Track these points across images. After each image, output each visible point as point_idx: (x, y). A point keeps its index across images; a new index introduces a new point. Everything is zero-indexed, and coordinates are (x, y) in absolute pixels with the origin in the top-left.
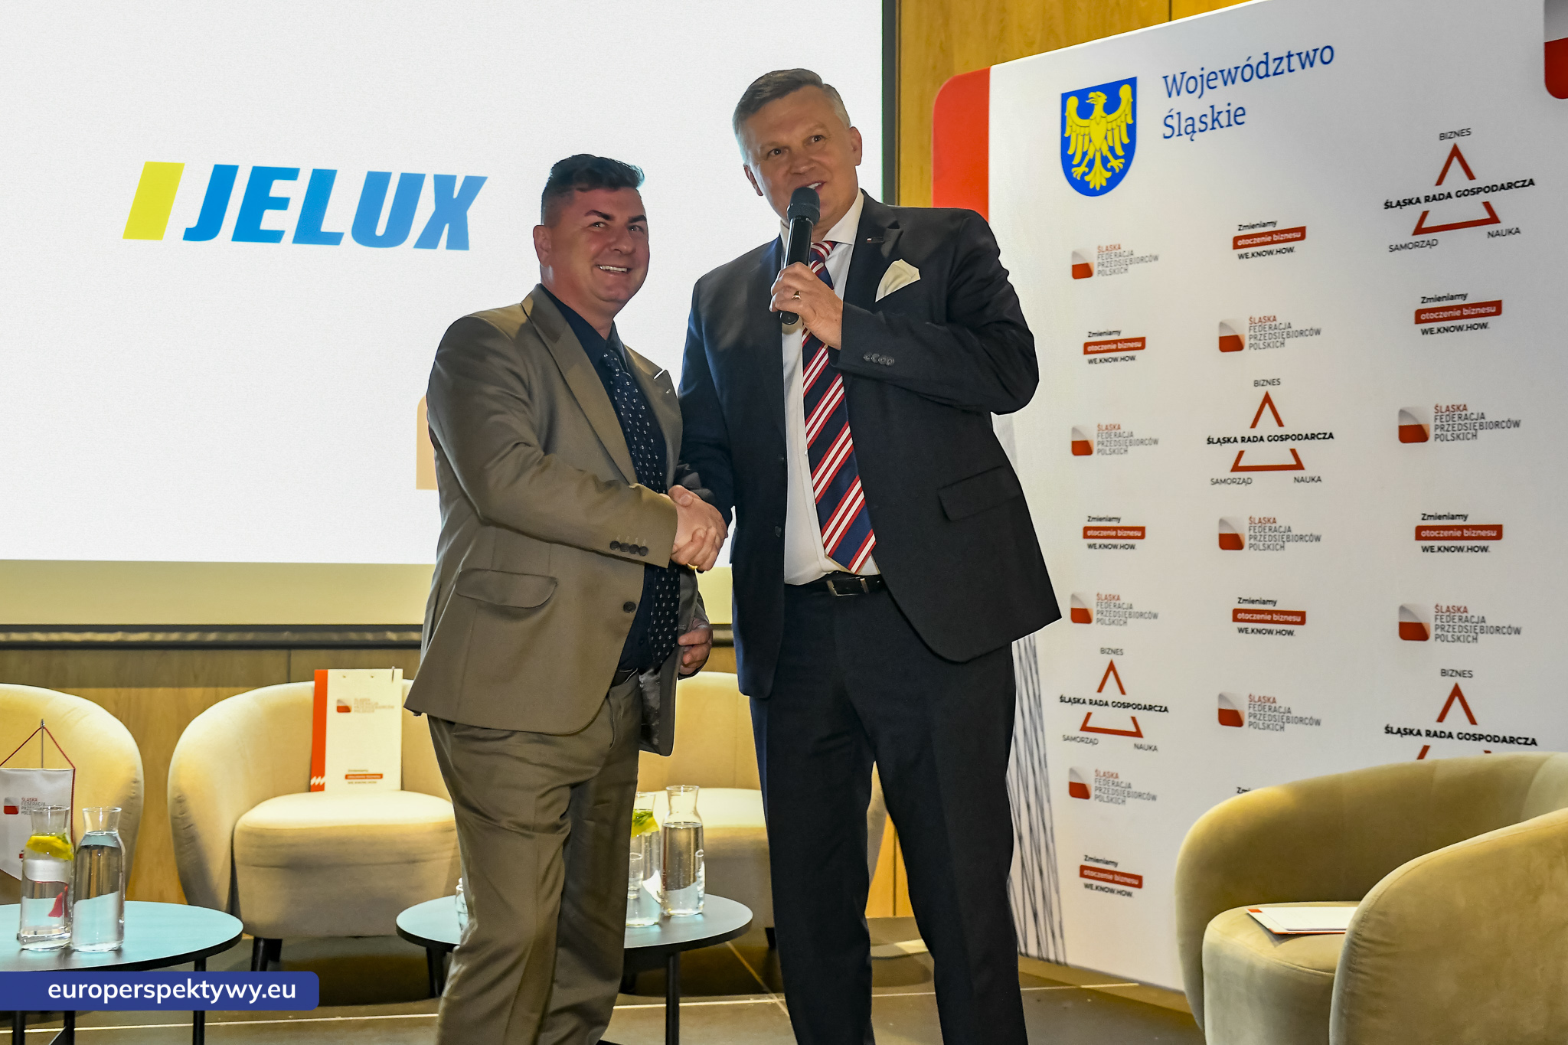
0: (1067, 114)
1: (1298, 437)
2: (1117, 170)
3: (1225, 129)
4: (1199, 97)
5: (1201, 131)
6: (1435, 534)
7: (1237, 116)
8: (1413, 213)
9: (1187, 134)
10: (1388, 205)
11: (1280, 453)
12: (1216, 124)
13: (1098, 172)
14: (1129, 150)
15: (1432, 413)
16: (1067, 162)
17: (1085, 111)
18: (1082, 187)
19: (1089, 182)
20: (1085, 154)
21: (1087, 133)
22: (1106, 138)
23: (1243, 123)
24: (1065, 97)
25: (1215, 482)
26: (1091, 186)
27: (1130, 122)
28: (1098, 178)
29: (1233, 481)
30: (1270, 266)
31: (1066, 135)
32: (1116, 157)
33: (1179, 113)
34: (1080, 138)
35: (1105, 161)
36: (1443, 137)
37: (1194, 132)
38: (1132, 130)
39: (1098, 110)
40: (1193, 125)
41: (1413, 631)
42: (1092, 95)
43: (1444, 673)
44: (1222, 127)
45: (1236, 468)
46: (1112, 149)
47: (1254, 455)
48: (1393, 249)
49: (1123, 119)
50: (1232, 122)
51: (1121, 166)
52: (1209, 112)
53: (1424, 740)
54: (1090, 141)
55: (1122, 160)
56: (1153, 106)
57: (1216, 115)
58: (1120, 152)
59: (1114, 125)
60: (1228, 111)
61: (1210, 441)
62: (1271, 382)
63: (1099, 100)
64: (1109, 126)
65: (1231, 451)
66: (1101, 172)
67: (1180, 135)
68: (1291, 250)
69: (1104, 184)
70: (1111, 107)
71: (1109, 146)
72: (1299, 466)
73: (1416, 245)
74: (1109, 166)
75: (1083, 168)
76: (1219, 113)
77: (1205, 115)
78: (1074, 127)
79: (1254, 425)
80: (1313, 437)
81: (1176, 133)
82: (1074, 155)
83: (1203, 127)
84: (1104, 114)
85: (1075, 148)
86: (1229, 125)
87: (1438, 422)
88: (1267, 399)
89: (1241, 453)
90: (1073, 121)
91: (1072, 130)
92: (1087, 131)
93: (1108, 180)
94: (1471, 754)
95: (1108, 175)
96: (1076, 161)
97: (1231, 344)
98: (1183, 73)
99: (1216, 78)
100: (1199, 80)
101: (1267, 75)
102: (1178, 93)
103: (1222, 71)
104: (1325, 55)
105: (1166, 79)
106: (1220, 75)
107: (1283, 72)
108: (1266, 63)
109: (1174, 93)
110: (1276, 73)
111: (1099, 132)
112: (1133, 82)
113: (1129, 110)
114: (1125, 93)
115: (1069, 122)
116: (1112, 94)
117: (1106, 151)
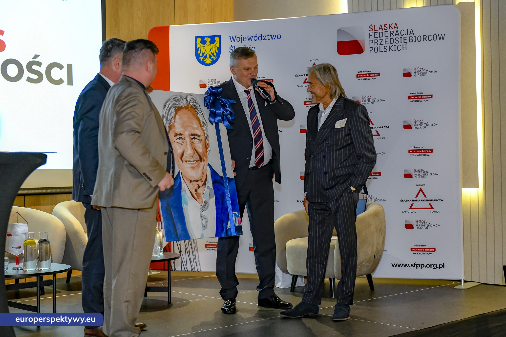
0: (197, 42)
2: (215, 59)
4: (241, 43)
8: (303, 78)
10: (296, 76)
13: (208, 59)
14: (218, 55)
16: (197, 56)
17: (203, 42)
18: (203, 63)
20: (203, 54)
21: (204, 48)
22: (211, 50)
24: (196, 38)
26: (206, 63)
27: (219, 47)
28: (208, 61)
31: (197, 48)
32: (214, 56)
33: (234, 46)
34: (202, 50)
35: (210, 57)
36: (311, 61)
38: (219, 49)
39: (208, 42)
42: (205, 38)
46: (213, 54)
48: (299, 86)
49: (216, 45)
51: (216, 59)
54: (205, 51)
55: (216, 57)
56: (226, 43)
58: (216, 55)
59: (213, 47)
63: (208, 40)
69: (210, 63)
70: (212, 42)
71: (211, 53)
73: (304, 86)
74: (212, 58)
75: (203, 58)
78: (200, 47)
82: (200, 54)
84: (210, 44)
85: (200, 52)
95: (212, 60)
96: (200, 56)
98: (236, 36)
99: (246, 39)
100: (241, 38)
101: (261, 40)
102: (234, 41)
103: (248, 37)
104: (279, 37)
105: (230, 36)
106: (247, 38)
107: (266, 40)
108: (261, 37)
109: (233, 41)
110: (264, 40)
111: (208, 48)
112: (219, 36)
113: (218, 43)
114: (217, 39)
115: (198, 45)
116: (212, 39)
117: (210, 54)
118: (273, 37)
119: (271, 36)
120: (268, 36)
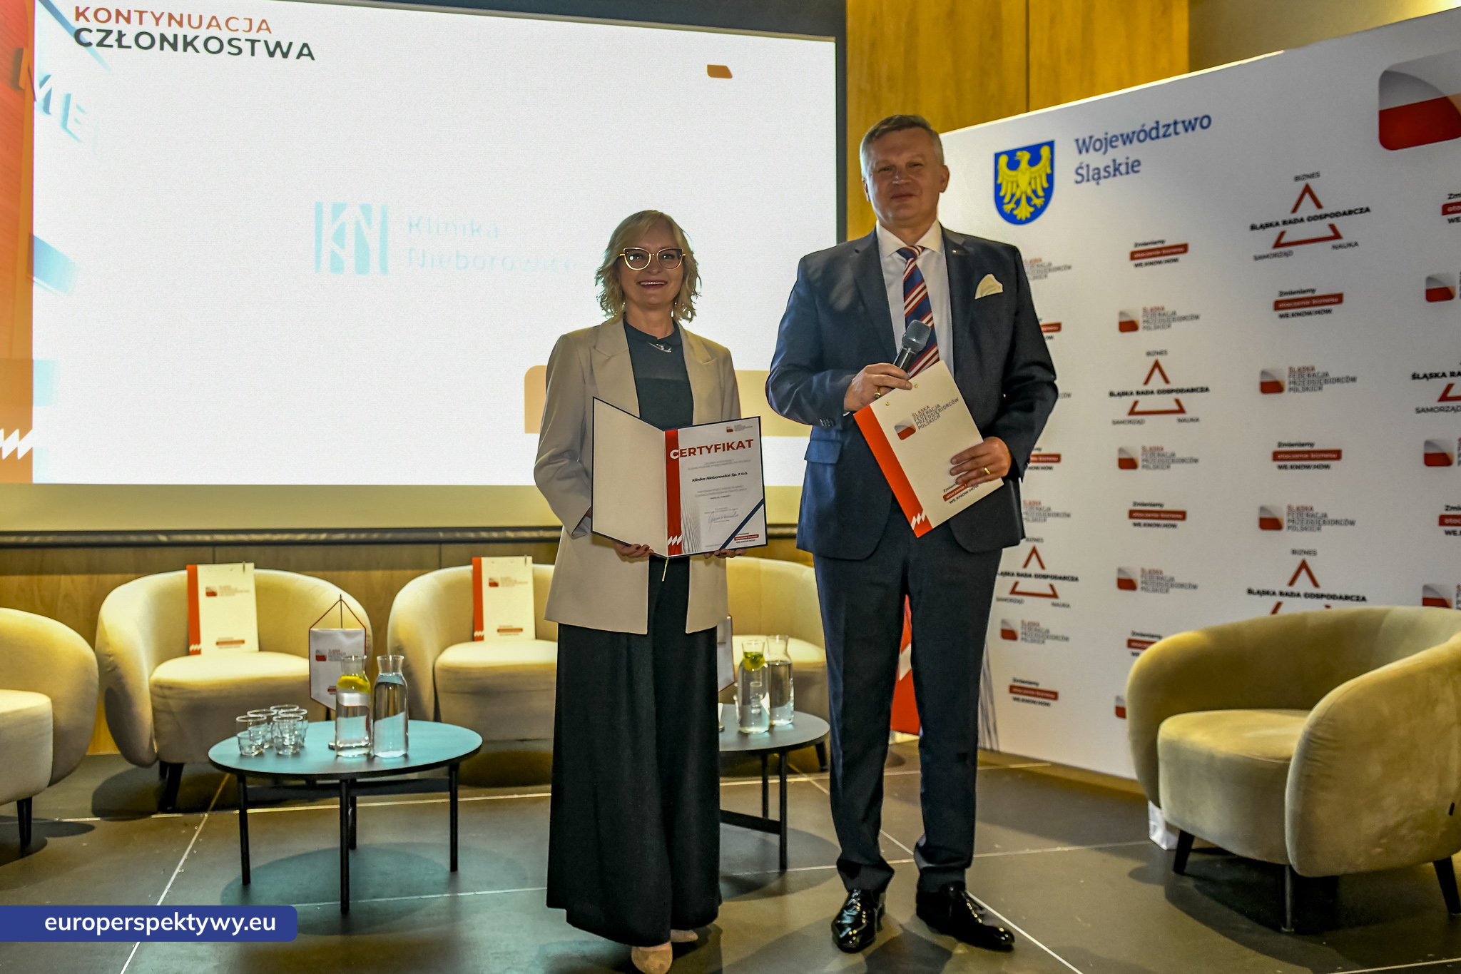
0: (999, 167)
1: (1181, 391)
2: (1039, 206)
3: (1125, 177)
4: (1105, 153)
5: (1105, 177)
6: (1287, 456)
7: (1133, 167)
8: (1273, 233)
9: (1094, 179)
10: (1253, 228)
11: (1168, 402)
12: (1117, 173)
13: (1024, 210)
14: (1048, 192)
15: (1287, 372)
16: (999, 201)
17: (1013, 165)
18: (1011, 218)
19: (1015, 216)
20: (1013, 195)
21: (1015, 181)
22: (1030, 184)
23: (1137, 172)
24: (997, 156)
25: (1115, 423)
26: (1019, 218)
27: (1049, 171)
28: (1023, 211)
29: (1130, 422)
30: (1161, 272)
31: (999, 182)
32: (1038, 197)
33: (1087, 165)
34: (1010, 184)
35: (1029, 200)
36: (1297, 179)
37: (1099, 178)
38: (1050, 178)
39: (1024, 164)
40: (1099, 173)
41: (1270, 523)
42: (1019, 153)
43: (1294, 552)
44: (1121, 174)
45: (1132, 412)
46: (1034, 192)
47: (1145, 403)
48: (1257, 258)
49: (1043, 169)
50: (1130, 170)
51: (1042, 203)
52: (1111, 164)
53: (1278, 599)
54: (1018, 186)
55: (1043, 199)
56: (1066, 161)
57: (1117, 166)
58: (1041, 193)
59: (1037, 175)
60: (1127, 164)
61: (1112, 394)
62: (1160, 353)
63: (1025, 157)
64: (1033, 176)
65: (1129, 401)
66: (1026, 209)
67: (1088, 180)
68: (1176, 260)
69: (1029, 216)
70: (1034, 161)
71: (1032, 189)
72: (1181, 410)
73: (1275, 255)
74: (1033, 203)
75: (1012, 205)
76: (1120, 165)
77: (1108, 167)
78: (1005, 177)
79: (1146, 383)
80: (1193, 390)
81: (1086, 178)
82: (1004, 197)
83: (1106, 174)
84: (1028, 167)
85: (1006, 191)
86: (1127, 173)
87: (1292, 379)
88: (1157, 365)
89: (1136, 403)
90: (1004, 173)
91: (1003, 179)
92: (1015, 179)
93: (1031, 213)
94: (1314, 608)
96: (1007, 200)
97: (1128, 326)
98: (1091, 137)
99: (1117, 140)
100: (1104, 142)
101: (1158, 137)
102: (1087, 151)
103: (1122, 135)
104: (1204, 122)
105: (1077, 141)
106: (1120, 138)
107: (1170, 135)
108: (1157, 128)
109: (1084, 151)
110: (1164, 136)
111: (1024, 180)
112: (1051, 144)
113: (1048, 164)
114: (1045, 152)
115: (1001, 173)
116: (1035, 152)
117: (1030, 193)
118: (1189, 126)
119: (1183, 122)
120: (1175, 123)
